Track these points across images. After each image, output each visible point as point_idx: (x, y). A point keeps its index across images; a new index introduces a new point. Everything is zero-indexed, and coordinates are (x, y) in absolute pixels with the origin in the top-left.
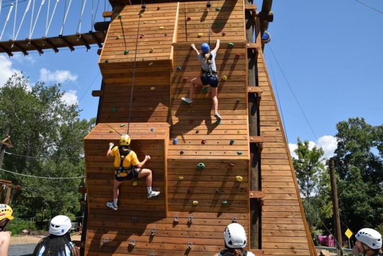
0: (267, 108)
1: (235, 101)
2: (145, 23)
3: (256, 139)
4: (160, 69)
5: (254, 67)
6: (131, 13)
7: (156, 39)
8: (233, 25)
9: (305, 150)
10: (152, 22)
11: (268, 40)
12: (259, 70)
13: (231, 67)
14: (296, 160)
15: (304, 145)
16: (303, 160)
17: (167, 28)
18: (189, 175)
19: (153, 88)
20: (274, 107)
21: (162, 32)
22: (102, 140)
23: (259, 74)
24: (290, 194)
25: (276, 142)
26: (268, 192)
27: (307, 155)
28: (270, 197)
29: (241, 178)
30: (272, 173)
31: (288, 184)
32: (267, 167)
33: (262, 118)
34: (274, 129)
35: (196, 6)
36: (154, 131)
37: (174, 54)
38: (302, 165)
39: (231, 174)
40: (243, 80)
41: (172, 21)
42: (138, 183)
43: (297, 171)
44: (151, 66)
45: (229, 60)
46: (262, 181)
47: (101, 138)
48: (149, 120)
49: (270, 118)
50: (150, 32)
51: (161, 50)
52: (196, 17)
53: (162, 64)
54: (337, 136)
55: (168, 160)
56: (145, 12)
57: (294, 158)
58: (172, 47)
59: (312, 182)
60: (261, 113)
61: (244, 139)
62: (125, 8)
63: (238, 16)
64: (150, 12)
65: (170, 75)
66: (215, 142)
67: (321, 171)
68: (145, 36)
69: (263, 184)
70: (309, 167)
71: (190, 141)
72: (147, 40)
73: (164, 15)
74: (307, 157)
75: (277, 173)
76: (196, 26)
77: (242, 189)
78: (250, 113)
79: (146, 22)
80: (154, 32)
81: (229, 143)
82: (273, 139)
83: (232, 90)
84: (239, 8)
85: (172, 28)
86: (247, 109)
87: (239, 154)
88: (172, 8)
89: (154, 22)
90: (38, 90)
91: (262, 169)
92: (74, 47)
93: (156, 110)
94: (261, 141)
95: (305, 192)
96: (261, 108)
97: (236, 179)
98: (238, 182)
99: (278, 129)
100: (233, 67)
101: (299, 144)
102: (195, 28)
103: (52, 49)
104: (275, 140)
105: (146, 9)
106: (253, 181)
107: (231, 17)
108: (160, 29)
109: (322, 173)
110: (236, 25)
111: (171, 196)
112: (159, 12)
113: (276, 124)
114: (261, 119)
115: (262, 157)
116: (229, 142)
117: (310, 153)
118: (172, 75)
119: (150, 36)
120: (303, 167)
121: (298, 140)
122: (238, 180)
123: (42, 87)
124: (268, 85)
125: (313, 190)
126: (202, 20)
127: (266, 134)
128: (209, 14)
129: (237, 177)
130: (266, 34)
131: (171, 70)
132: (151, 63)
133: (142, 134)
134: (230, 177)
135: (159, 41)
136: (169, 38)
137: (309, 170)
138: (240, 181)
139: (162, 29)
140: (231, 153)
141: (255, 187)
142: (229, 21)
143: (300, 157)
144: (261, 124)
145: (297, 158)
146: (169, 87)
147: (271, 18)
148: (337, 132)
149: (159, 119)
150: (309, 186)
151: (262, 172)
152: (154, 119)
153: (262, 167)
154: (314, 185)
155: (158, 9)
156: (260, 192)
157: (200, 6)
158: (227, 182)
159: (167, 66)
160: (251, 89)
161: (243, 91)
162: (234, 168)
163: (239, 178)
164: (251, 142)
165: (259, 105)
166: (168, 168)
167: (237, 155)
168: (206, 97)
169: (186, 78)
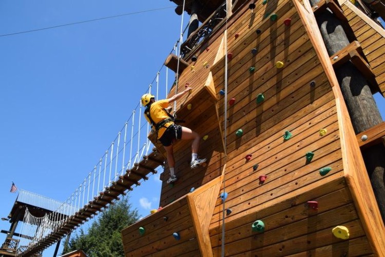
1: (308, 87)
2: (193, 72)
4: (202, 108)
5: (338, 27)
10: (199, 66)
12: (354, 28)
13: (285, 44)
17: (210, 60)
19: (206, 138)
22: (134, 226)
23: (357, 34)
29: (344, 228)
35: (242, 19)
39: (318, 227)
40: (308, 49)
44: (192, 110)
48: (203, 182)
50: (195, 76)
51: (200, 84)
52: (244, 29)
53: (201, 99)
56: (196, 64)
58: (210, 73)
61: (332, 140)
62: (183, 73)
64: (200, 60)
66: (282, 172)
68: (190, 82)
71: (244, 188)
72: (191, 85)
78: (351, 94)
79: (195, 70)
80: (198, 74)
81: (305, 162)
83: (297, 74)
86: (336, 89)
87: (324, 174)
89: (201, 64)
93: (210, 163)
97: (333, 235)
98: (341, 241)
105: (197, 61)
108: (204, 66)
116: (304, 160)
118: (217, 107)
119: (194, 80)
126: (251, 26)
128: (256, 14)
129: (334, 229)
132: (190, 106)
134: (319, 235)
136: (210, 67)
138: (344, 238)
139: (206, 64)
140: (309, 178)
149: (213, 174)
155: (208, 51)
157: (246, 16)
158: (317, 249)
159: (208, 99)
160: (336, 57)
161: (315, 65)
162: (319, 209)
163: (340, 231)
164: (364, 143)
165: (373, 77)
166: (212, 248)
167: (320, 177)
168: (264, 109)
169: (234, 99)
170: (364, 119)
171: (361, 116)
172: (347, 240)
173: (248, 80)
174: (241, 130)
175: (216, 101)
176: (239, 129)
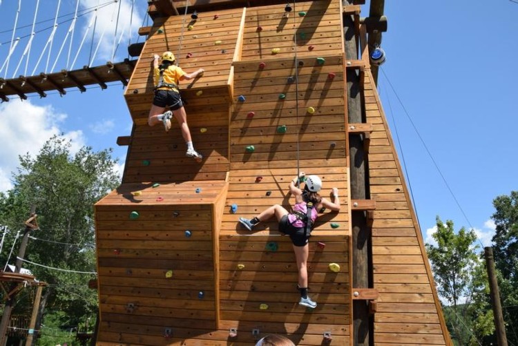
0: (381, 157)
1: (328, 145)
2: (195, 38)
3: (363, 204)
4: (214, 100)
5: (359, 95)
6: (177, 26)
7: (209, 58)
8: (325, 35)
9: (448, 234)
10: (205, 36)
11: (382, 59)
12: (367, 100)
13: (322, 94)
14: (434, 249)
15: (446, 226)
16: (446, 249)
17: (226, 42)
18: (253, 262)
19: (203, 130)
20: (391, 155)
21: (220, 48)
22: (121, 206)
23: (367, 107)
24: (420, 294)
25: (395, 209)
26: (383, 291)
27: (450, 241)
28: (387, 298)
29: (337, 265)
30: (390, 258)
31: (417, 278)
32: (382, 250)
33: (372, 173)
34: (392, 189)
35: (270, 11)
36: (201, 192)
37: (234, 77)
38: (444, 255)
39: (320, 260)
40: (340, 113)
41: (233, 33)
42: (173, 274)
43: (438, 265)
44: (200, 97)
45: (318, 84)
46: (374, 271)
47: (119, 204)
48: (196, 178)
49: (386, 172)
50: (201, 50)
51: (216, 73)
52: (269, 27)
53: (217, 93)
54: (495, 216)
55: (221, 237)
56: (196, 24)
57: (432, 246)
58: (232, 68)
59: (460, 281)
60: (371, 165)
62: (169, 20)
63: (333, 22)
64: (203, 23)
65: (228, 108)
67: (473, 264)
68: (194, 55)
69: (376, 278)
70: (455, 258)
71: (256, 208)
72: (196, 60)
73: (223, 26)
74: (450, 244)
75: (397, 259)
76: (270, 39)
77: (339, 284)
78: (353, 165)
79: (196, 36)
80: (207, 49)
82: (390, 205)
83: (323, 128)
84: (334, 11)
85: (233, 42)
86: (348, 157)
87: (334, 227)
88: (234, 16)
89: (208, 35)
90: (84, 156)
91: (374, 252)
92: (107, 84)
93: (207, 162)
94: (370, 208)
95: (451, 296)
96: (370, 157)
97: (329, 268)
98: (333, 272)
99: (398, 190)
100: (324, 94)
101: (439, 226)
102: (268, 41)
103: (77, 88)
104: (394, 207)
105: (197, 20)
106: (358, 272)
107: (321, 23)
108: (216, 45)
109: (476, 268)
110: (329, 34)
111: (226, 295)
112: (216, 22)
113: (396, 181)
114: (371, 175)
115: (373, 234)
117: (455, 239)
118: (232, 109)
119: (200, 54)
120: (445, 258)
121: (437, 219)
122: (332, 269)
123: (88, 152)
124: (381, 122)
125: (463, 293)
126: (279, 29)
127: (379, 197)
128: (289, 21)
129: (331, 264)
130: (379, 51)
131: (229, 102)
132: (200, 92)
133: (181, 197)
134: (319, 265)
135: (213, 61)
136: (228, 56)
137: (455, 263)
138: (335, 270)
139: (219, 44)
141: (362, 281)
142: (318, 29)
143: (440, 244)
144: (371, 181)
145: (436, 245)
146: (226, 127)
147: (383, 26)
148: (495, 211)
149: (211, 175)
150: (455, 286)
151: (374, 257)
152: (204, 175)
153: (374, 249)
154: (464, 285)
155: (216, 18)
156: (370, 290)
157: (276, 11)
158: (315, 273)
159: (224, 96)
160: (353, 127)
161: (340, 130)
162: (325, 250)
163: (335, 267)
164: (354, 208)
165: (367, 153)
166: (220, 250)
167: (331, 228)
168: (283, 141)
169: (253, 113)
170: (358, 188)
171: (356, 185)
172: (336, 273)
173: (275, 103)
174: (253, 147)
175: (232, 103)
176: (252, 144)
